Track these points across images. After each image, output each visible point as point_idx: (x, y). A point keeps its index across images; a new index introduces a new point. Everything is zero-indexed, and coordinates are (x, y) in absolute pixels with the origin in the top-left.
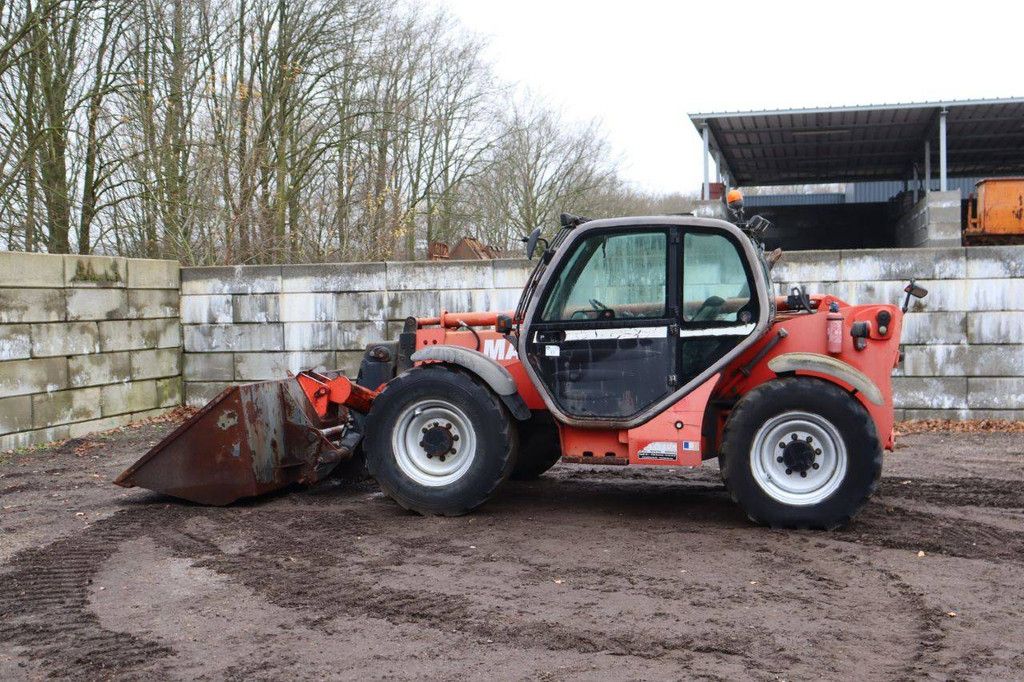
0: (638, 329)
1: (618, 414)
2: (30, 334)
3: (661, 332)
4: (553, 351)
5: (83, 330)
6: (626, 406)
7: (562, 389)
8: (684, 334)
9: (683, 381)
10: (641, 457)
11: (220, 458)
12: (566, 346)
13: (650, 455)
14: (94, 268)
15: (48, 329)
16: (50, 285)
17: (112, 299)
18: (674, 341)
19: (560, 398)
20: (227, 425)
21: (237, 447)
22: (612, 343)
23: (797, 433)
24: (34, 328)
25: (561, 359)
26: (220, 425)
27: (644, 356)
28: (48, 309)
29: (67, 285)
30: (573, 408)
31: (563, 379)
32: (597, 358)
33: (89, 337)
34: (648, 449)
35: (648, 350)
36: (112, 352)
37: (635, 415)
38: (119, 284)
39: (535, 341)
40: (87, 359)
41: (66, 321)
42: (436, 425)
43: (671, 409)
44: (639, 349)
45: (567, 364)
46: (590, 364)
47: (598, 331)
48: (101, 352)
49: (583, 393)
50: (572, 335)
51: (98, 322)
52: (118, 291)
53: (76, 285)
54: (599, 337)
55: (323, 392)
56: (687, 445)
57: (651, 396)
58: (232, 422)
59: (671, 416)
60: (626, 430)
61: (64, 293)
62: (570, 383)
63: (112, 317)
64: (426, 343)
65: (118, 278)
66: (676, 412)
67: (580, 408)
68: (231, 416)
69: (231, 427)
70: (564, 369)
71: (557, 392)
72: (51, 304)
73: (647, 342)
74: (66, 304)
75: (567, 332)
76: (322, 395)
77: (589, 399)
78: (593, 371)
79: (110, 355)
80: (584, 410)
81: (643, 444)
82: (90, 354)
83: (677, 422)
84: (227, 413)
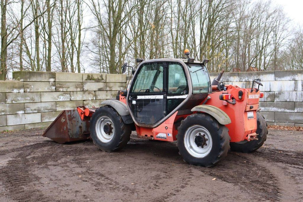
0: (156, 96)
1: (150, 123)
2: (70, 94)
3: (161, 97)
5: (89, 93)
6: (152, 121)
7: (136, 114)
8: (168, 97)
9: (168, 113)
10: (157, 137)
11: (62, 130)
12: (138, 101)
13: (159, 137)
14: (94, 76)
15: (77, 93)
16: (77, 81)
17: (101, 85)
18: (165, 100)
19: (136, 117)
21: (65, 127)
22: (149, 100)
23: (201, 133)
24: (71, 93)
25: (136, 105)
26: (62, 121)
27: (157, 105)
28: (77, 88)
29: (84, 81)
30: (139, 121)
31: (137, 111)
32: (145, 105)
33: (92, 96)
34: (159, 135)
35: (158, 103)
36: (100, 99)
37: (155, 124)
38: (103, 81)
39: (130, 99)
40: (90, 101)
41: (83, 91)
42: (108, 124)
43: (164, 122)
44: (156, 102)
45: (138, 106)
46: (143, 107)
47: (146, 96)
48: (96, 99)
49: (142, 116)
50: (139, 97)
51: (95, 91)
52: (103, 83)
53: (87, 81)
54: (146, 98)
55: (82, 113)
56: (169, 135)
57: (159, 118)
58: (64, 120)
59: (164, 125)
60: (152, 128)
61: (82, 83)
62: (138, 113)
63: (100, 90)
64: (122, 99)
65: (102, 79)
66: (166, 123)
67: (141, 121)
68: (64, 118)
69: (64, 122)
70: (137, 108)
72: (78, 86)
73: (158, 100)
74: (83, 86)
75: (138, 96)
76: (82, 114)
77: (143, 118)
78: (145, 109)
79: (100, 100)
80: (142, 121)
81: (157, 133)
82: (92, 100)
83: (166, 127)
84: (63, 117)
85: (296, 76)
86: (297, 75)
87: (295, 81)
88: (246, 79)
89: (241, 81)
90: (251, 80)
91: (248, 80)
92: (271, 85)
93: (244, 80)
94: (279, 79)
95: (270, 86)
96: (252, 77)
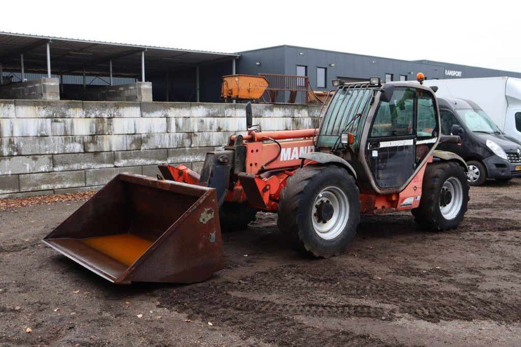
0: (404, 141)
1: (397, 185)
3: (410, 142)
4: (375, 154)
6: (399, 181)
7: (378, 175)
8: (418, 143)
9: (417, 167)
10: (401, 206)
11: (201, 246)
12: (381, 150)
13: (404, 205)
18: (414, 146)
19: (376, 179)
20: (207, 220)
21: (213, 235)
22: (395, 148)
23: (444, 187)
25: (378, 158)
26: (201, 220)
27: (406, 154)
30: (382, 184)
31: (378, 169)
32: (391, 156)
35: (407, 152)
37: (402, 185)
39: (368, 149)
42: (322, 201)
44: (404, 151)
45: (380, 161)
46: (388, 160)
47: (392, 142)
49: (386, 175)
50: (383, 145)
54: (392, 146)
56: (417, 198)
57: (408, 174)
58: (210, 216)
59: (413, 184)
60: (399, 193)
62: (381, 171)
66: (414, 182)
67: (384, 184)
68: (209, 212)
69: (210, 221)
70: (378, 163)
71: (376, 176)
73: (407, 147)
75: (381, 143)
77: (388, 179)
78: (390, 163)
81: (403, 200)
83: (415, 187)
84: (207, 210)
85: (169, 111)
86: (170, 109)
87: (167, 118)
88: (97, 113)
89: (89, 118)
90: (105, 115)
91: (100, 114)
92: (137, 124)
93: (93, 116)
94: (147, 115)
95: (135, 125)
96: (107, 110)
